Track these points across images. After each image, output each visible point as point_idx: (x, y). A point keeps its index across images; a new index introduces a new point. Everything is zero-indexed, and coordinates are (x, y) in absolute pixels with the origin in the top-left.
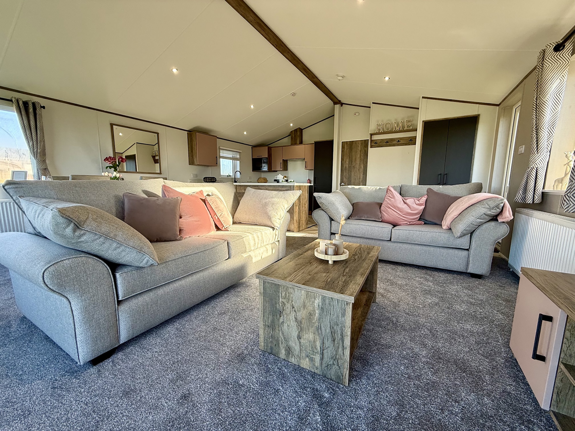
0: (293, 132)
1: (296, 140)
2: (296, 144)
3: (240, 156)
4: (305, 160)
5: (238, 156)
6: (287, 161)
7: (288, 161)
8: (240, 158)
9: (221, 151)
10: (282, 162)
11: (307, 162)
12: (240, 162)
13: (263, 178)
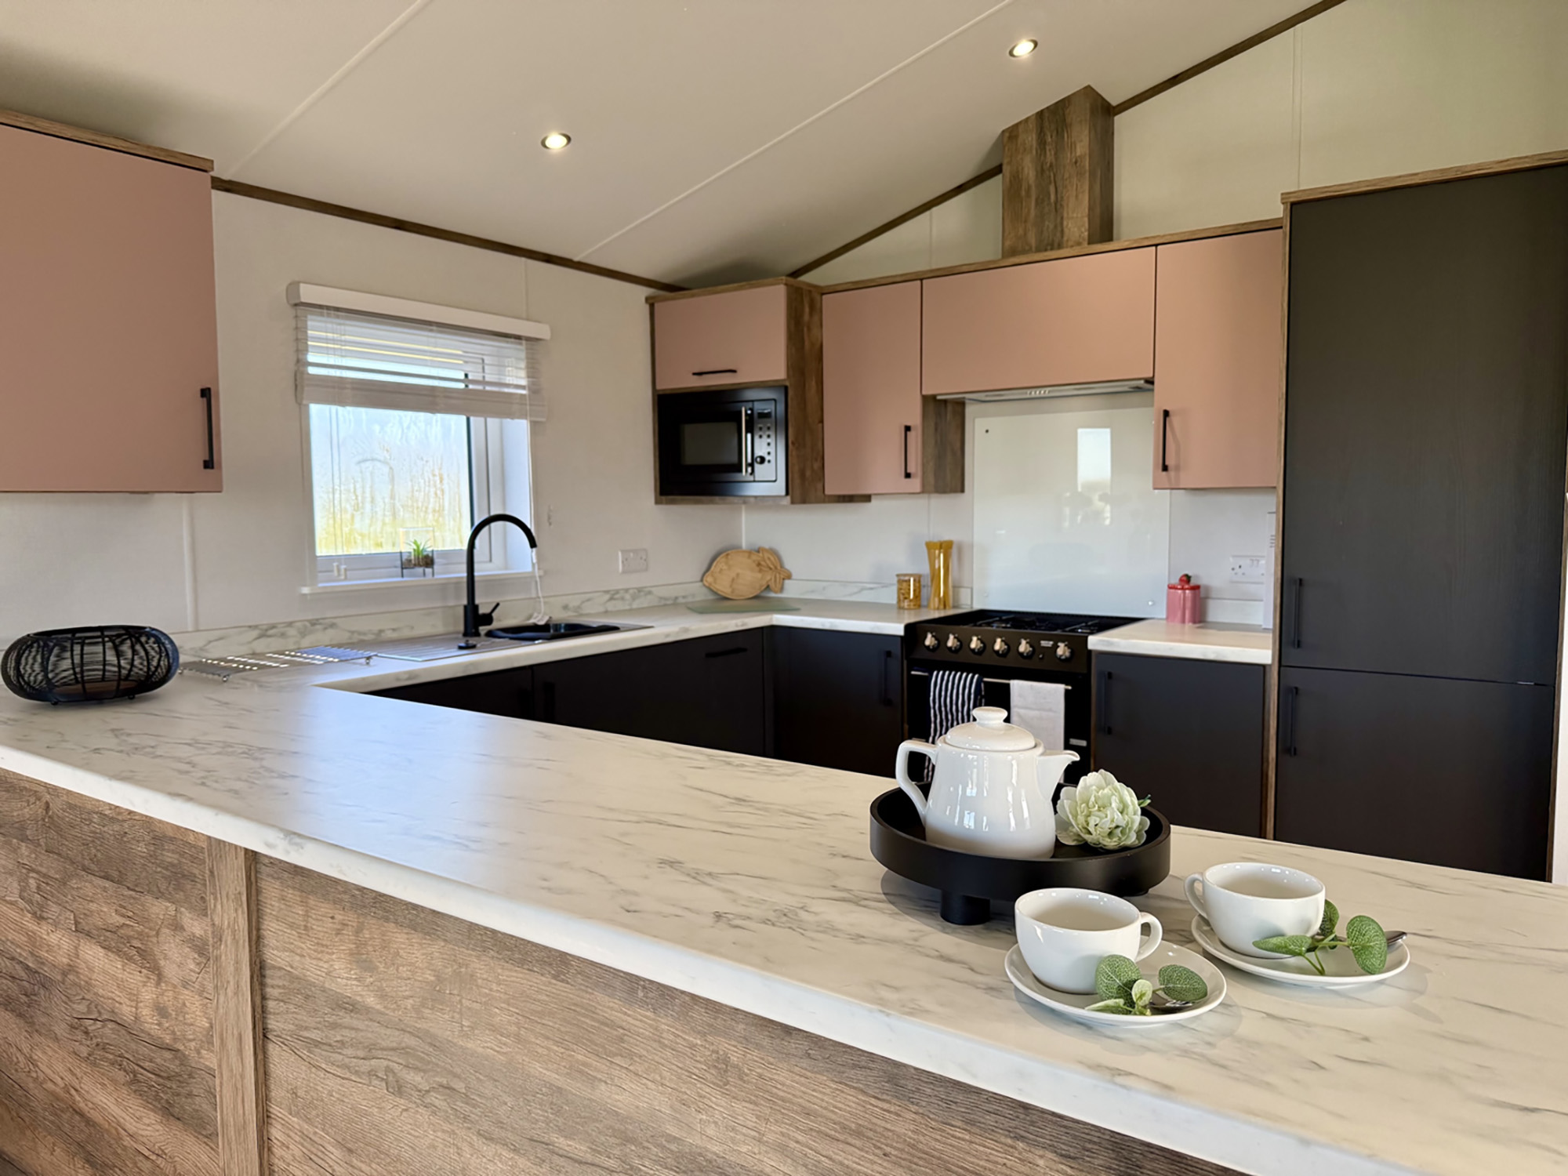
0: (1030, 139)
1: (1058, 207)
2: (1051, 244)
3: (533, 370)
4: (1163, 396)
5: (516, 377)
6: (960, 405)
7: (970, 410)
8: (535, 389)
9: (317, 329)
10: (915, 418)
11: (1175, 421)
12: (535, 427)
13: (750, 553)
